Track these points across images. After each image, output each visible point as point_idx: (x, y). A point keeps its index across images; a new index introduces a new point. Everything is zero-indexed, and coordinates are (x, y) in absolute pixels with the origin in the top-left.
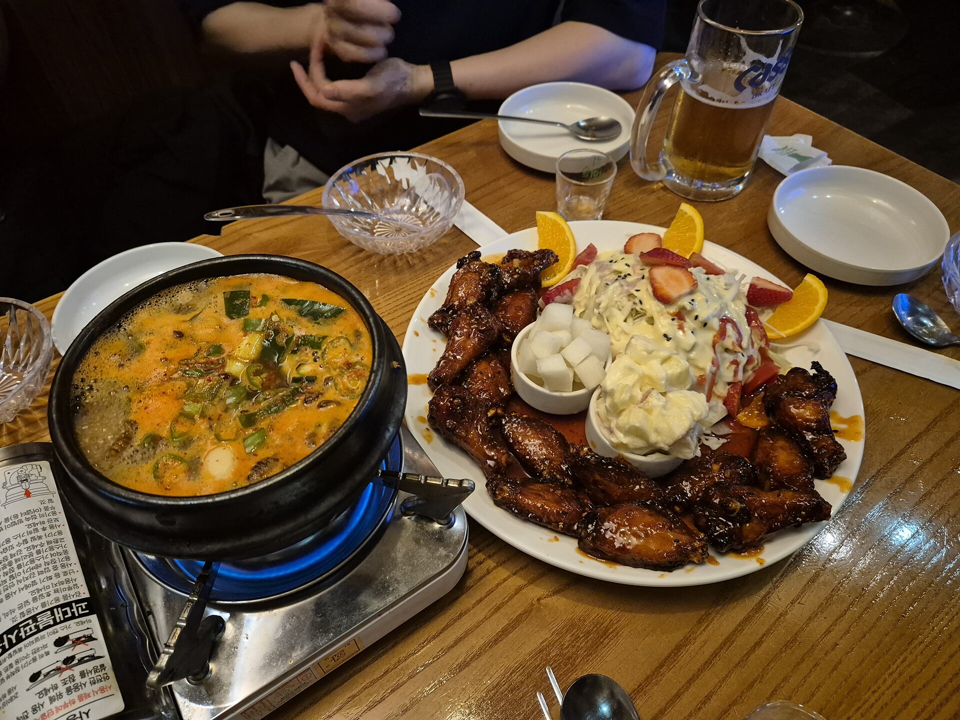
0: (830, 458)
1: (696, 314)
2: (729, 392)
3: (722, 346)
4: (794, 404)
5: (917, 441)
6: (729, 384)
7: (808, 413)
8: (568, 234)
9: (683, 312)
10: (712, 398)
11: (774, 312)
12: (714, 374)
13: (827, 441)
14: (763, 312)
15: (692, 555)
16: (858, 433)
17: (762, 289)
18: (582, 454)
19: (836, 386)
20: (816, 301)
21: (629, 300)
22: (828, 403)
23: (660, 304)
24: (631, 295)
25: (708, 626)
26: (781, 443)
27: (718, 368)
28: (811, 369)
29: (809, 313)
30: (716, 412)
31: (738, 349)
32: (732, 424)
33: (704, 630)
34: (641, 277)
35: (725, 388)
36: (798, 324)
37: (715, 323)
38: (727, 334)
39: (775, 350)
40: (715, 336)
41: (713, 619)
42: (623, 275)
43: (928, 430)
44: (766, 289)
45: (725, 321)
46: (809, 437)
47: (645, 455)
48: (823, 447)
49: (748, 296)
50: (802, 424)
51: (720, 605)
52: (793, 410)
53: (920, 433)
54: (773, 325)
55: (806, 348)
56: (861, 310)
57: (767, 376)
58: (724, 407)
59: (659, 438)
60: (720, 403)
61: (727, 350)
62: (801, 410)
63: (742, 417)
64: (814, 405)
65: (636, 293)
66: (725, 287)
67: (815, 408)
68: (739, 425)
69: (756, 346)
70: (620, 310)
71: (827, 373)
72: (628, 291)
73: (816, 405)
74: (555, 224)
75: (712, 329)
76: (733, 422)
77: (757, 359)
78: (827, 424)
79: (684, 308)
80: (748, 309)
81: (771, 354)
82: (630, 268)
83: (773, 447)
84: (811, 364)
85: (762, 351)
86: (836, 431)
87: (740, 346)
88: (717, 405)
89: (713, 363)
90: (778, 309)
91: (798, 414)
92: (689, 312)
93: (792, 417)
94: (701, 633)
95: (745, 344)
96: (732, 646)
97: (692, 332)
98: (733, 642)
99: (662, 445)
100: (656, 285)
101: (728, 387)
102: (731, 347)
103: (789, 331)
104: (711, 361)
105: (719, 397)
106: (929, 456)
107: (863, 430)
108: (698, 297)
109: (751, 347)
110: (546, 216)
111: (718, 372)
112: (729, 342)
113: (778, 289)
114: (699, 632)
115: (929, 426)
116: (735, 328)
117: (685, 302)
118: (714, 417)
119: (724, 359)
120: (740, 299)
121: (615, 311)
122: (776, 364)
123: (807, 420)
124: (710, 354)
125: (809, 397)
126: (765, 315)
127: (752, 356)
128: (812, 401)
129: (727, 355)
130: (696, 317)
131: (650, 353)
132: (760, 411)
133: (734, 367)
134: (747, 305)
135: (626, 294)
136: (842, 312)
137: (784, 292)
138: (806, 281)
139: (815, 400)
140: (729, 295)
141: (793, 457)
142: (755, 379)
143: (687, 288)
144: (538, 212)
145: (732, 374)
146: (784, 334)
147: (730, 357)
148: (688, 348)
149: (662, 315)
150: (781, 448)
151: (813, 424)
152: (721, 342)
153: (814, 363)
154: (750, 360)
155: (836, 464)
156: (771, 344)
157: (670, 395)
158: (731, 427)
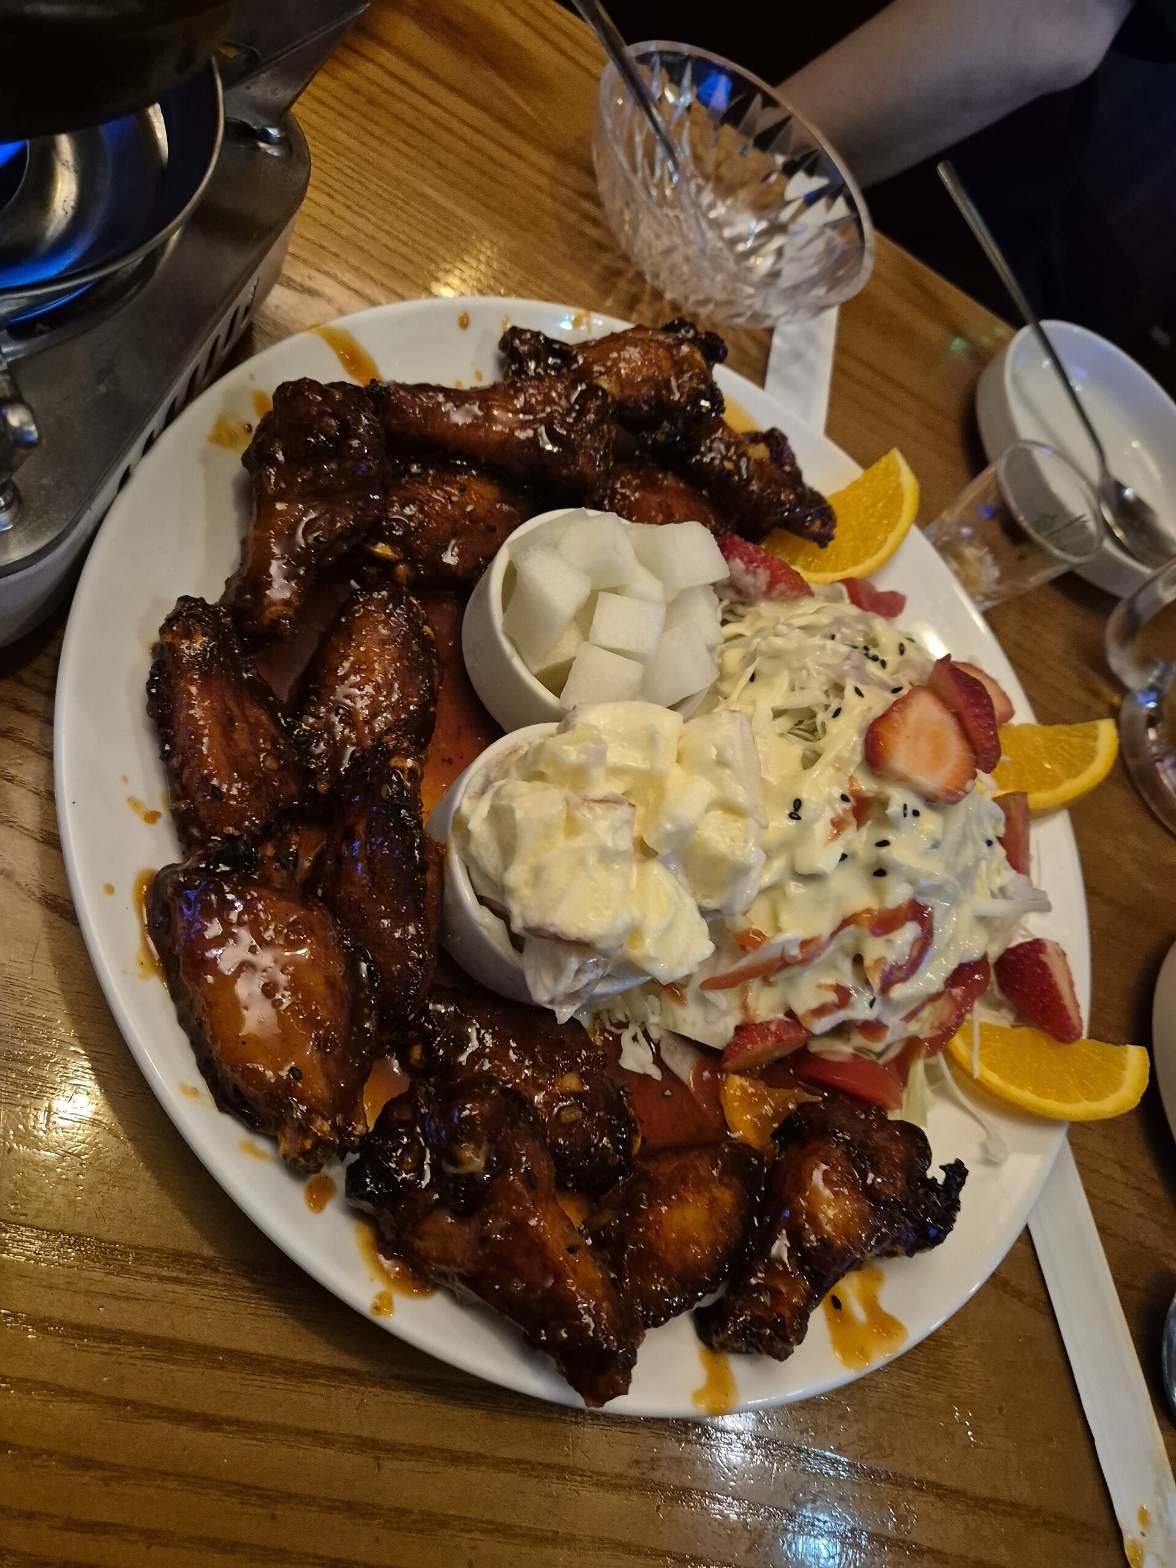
0: (757, 1322)
1: (890, 837)
2: (768, 1023)
3: (859, 941)
4: (833, 1168)
5: (941, 1497)
6: (790, 1013)
7: (831, 1213)
8: (892, 538)
9: (875, 811)
10: (730, 991)
11: (1013, 1026)
12: (783, 963)
13: (793, 1291)
14: (997, 1006)
15: (289, 1133)
16: (864, 1353)
17: (1044, 966)
18: (395, 762)
19: (939, 1240)
20: (1096, 1095)
21: (826, 693)
22: (886, 1245)
23: (859, 749)
24: (838, 689)
25: (177, 1280)
26: (726, 1197)
27: (805, 962)
28: (942, 1168)
29: (1062, 1095)
30: (708, 1023)
31: (876, 982)
32: (706, 1074)
33: (162, 1279)
34: (895, 685)
35: (774, 1011)
36: (1021, 1087)
37: (898, 894)
38: (892, 936)
39: (933, 1077)
40: (868, 911)
41: (205, 1284)
42: (873, 652)
43: (982, 1504)
44: (1051, 975)
45: (917, 912)
46: (781, 1247)
47: (482, 900)
48: (775, 1293)
49: (1009, 951)
50: (795, 1213)
51: (253, 1281)
52: (817, 1177)
53: (964, 1494)
54: (984, 1040)
55: (982, 1135)
56: (1140, 1215)
57: (865, 1088)
58: (731, 1033)
59: (526, 891)
60: (733, 1020)
61: (858, 960)
62: (827, 1193)
63: (736, 1086)
64: (860, 1213)
65: (849, 692)
66: (996, 890)
67: (852, 1219)
68: (714, 1092)
69: (913, 1028)
70: (793, 689)
71: (955, 1205)
72: (843, 675)
73: (864, 1221)
74: (895, 498)
75: (879, 893)
76: (713, 1073)
77: (888, 1047)
78: (836, 1269)
79: (884, 804)
80: (980, 965)
81: (918, 1070)
82: (899, 658)
83: (701, 1184)
84: (952, 1162)
85: (912, 1045)
86: (837, 1303)
87: (886, 987)
88: (724, 1014)
89: (804, 944)
90: (1025, 1030)
91: (815, 1190)
92: (885, 821)
93: (801, 1184)
94: (149, 1276)
95: (898, 992)
96: (159, 1364)
97: (844, 857)
98: (176, 1362)
99: (515, 909)
100: (896, 716)
101: (781, 1016)
102: (868, 962)
103: (993, 1078)
104: (808, 937)
105: (745, 1007)
106: (926, 1543)
107: (880, 1358)
108: (930, 823)
109: (904, 1014)
110: (897, 473)
111: (795, 970)
112: (875, 949)
113: (1067, 1001)
114: (149, 1269)
115: (992, 1500)
116: (918, 946)
117: (898, 798)
118: (694, 1024)
119: (833, 966)
120: (992, 939)
121: (783, 681)
122: (904, 1096)
123: (813, 1219)
124: (822, 925)
125: (870, 1192)
126: (995, 1013)
127: (885, 1027)
128: (867, 1205)
129: (847, 966)
130: (884, 843)
131: (722, 762)
132: (774, 1118)
133: (832, 997)
134: (991, 960)
135: (832, 675)
136: (1110, 1178)
137: (1069, 1018)
138: (1126, 1052)
139: (874, 1211)
140: (981, 902)
141: (704, 1238)
142: (840, 1066)
143: (934, 781)
144: (896, 456)
145: (814, 1004)
146: (979, 1070)
147: (846, 976)
148: (804, 867)
149: (838, 769)
150: (713, 1201)
151: (813, 1237)
152: (866, 931)
153: (959, 1164)
154: (873, 1028)
155: (750, 1344)
156: (941, 1059)
157: (655, 869)
158: (698, 1076)
